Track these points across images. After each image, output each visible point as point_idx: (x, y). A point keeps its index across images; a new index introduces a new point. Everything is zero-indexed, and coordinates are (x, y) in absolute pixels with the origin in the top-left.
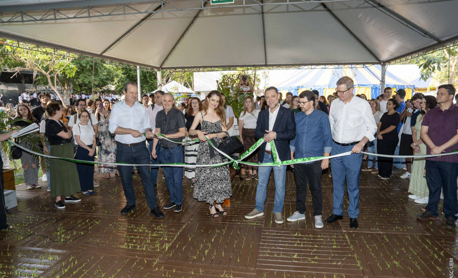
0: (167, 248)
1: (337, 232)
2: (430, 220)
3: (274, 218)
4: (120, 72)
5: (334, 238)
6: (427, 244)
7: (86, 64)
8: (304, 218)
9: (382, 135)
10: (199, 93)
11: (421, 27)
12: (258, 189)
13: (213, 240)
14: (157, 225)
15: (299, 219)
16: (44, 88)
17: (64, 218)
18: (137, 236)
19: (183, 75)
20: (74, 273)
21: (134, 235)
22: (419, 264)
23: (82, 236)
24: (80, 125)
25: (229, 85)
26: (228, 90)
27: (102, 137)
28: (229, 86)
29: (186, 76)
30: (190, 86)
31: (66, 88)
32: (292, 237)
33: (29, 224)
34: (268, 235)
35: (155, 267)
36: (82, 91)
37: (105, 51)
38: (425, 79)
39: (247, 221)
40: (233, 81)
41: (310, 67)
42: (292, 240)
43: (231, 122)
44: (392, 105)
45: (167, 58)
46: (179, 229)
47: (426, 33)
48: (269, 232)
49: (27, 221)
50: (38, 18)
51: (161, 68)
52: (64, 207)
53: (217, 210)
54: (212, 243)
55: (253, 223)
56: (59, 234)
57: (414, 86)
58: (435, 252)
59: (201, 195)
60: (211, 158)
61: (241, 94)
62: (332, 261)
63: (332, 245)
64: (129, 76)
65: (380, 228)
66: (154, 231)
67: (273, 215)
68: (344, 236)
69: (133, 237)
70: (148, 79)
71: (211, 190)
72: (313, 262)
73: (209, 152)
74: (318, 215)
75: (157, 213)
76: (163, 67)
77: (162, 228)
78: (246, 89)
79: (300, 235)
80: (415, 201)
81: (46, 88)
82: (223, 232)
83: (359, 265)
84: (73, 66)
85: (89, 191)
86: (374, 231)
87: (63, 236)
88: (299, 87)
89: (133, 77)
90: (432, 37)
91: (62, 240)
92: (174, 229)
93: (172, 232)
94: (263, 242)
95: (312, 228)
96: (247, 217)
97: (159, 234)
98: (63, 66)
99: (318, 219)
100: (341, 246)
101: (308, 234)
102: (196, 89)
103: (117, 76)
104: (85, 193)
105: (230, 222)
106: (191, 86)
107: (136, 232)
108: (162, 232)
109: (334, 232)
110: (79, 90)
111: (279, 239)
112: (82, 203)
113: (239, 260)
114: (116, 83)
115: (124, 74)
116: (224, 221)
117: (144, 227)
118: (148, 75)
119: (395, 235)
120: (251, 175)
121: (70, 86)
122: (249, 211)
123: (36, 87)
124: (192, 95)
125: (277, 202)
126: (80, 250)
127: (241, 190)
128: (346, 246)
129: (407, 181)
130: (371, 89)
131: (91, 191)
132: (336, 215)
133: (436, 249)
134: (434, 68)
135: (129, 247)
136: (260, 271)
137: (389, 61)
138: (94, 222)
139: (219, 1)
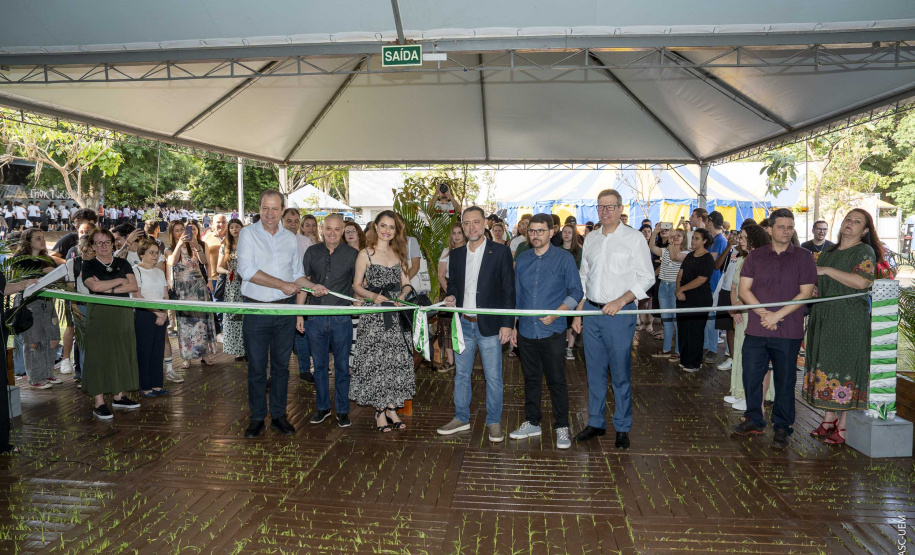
0: (301, 478)
1: (593, 455)
2: (749, 436)
3: (488, 432)
4: (201, 166)
5: (585, 464)
6: (736, 469)
7: (136, 148)
8: (539, 433)
9: (684, 292)
10: (359, 210)
11: (759, 102)
12: (457, 383)
13: (380, 467)
14: (283, 445)
15: (531, 435)
16: (45, 194)
17: (114, 434)
18: (249, 461)
19: (328, 173)
20: (144, 516)
21: (243, 461)
22: (714, 498)
23: (151, 462)
24: (140, 268)
25: (415, 198)
26: (415, 206)
27: (183, 292)
28: (416, 201)
29: (333, 175)
30: (341, 196)
31: (91, 194)
32: (515, 462)
33: (50, 445)
34: (474, 459)
35: (282, 507)
36: (121, 200)
37: (181, 130)
38: (776, 193)
39: (441, 438)
40: (424, 191)
41: (570, 165)
42: (515, 467)
43: (416, 266)
44: (701, 239)
45: (298, 144)
46: (322, 451)
47: (767, 114)
48: (477, 455)
49: (45, 440)
50: (76, 77)
51: (287, 162)
52: (111, 416)
53: (389, 420)
54: (378, 471)
55: (452, 441)
56: (108, 458)
57: (768, 203)
58: (744, 480)
59: (363, 394)
60: (385, 329)
61: (437, 216)
62: (576, 497)
63: (581, 474)
64: (220, 173)
65: (664, 448)
66: (279, 453)
67: (487, 427)
68: (603, 460)
70: (259, 181)
71: (383, 384)
72: (546, 498)
73: (382, 318)
74: (562, 426)
75: (282, 426)
76: (291, 160)
77: (291, 448)
78: (446, 207)
79: (529, 459)
80: (734, 406)
81: (50, 193)
82: (397, 455)
83: (620, 501)
84: (115, 154)
85: (155, 389)
86: (654, 452)
87: (116, 462)
88: (554, 201)
89: (227, 176)
90: (777, 120)
91: (116, 469)
92: (312, 450)
93: (310, 454)
94: (465, 469)
95: (551, 448)
96: (440, 432)
97: (287, 458)
98: (95, 154)
99: (562, 433)
100: (594, 474)
101: (544, 458)
102: (354, 202)
103: (194, 172)
104: (147, 393)
105: (412, 439)
106: (344, 196)
107: (247, 456)
108: (292, 456)
110: (115, 199)
111: (492, 465)
112: (142, 411)
113: (423, 496)
114: (191, 187)
115: (209, 169)
116: (401, 438)
117: (260, 447)
118: (257, 172)
119: (687, 458)
121: (99, 190)
122: (444, 422)
123: (28, 192)
124: (345, 214)
125: (491, 406)
126: (149, 484)
127: (432, 389)
128: (604, 474)
129: (727, 374)
131: (158, 389)
132: (593, 428)
133: (748, 476)
134: (785, 175)
135: (235, 478)
136: (458, 511)
137: (712, 159)
138: (170, 440)
139: (396, 62)
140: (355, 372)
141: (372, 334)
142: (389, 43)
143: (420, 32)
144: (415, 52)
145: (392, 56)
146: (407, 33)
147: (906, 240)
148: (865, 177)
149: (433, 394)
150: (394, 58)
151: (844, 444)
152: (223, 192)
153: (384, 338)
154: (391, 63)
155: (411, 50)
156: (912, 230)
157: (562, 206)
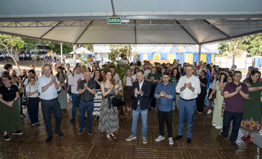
1: (176, 149)
2: (223, 140)
3: (142, 140)
5: (174, 152)
6: (221, 154)
13: (109, 155)
14: (78, 146)
16: (2, 50)
17: (22, 143)
18: (67, 154)
21: (65, 154)
23: (34, 155)
25: (115, 56)
30: (91, 49)
31: (17, 50)
32: (152, 152)
34: (139, 151)
37: (43, 36)
40: (117, 53)
42: (152, 154)
43: (118, 82)
44: (204, 73)
45: (79, 38)
46: (90, 149)
47: (222, 32)
48: (139, 149)
53: (111, 135)
54: (109, 157)
55: (131, 143)
56: (20, 154)
57: (216, 53)
60: (109, 109)
63: (173, 157)
65: (197, 145)
66: (76, 150)
67: (142, 138)
68: (179, 151)
69: (64, 155)
73: (108, 105)
76: (77, 43)
77: (80, 148)
79: (156, 151)
80: (216, 127)
81: (4, 50)
82: (114, 150)
84: (22, 41)
85: (36, 123)
86: (194, 147)
87: (22, 156)
88: (154, 52)
90: (225, 34)
92: (87, 148)
93: (86, 150)
94: (137, 156)
96: (127, 140)
97: (79, 152)
98: (16, 42)
100: (177, 157)
101: (160, 150)
102: (95, 51)
104: (33, 125)
105: (118, 143)
107: (66, 152)
108: (81, 151)
109: (174, 149)
111: (145, 154)
116: (115, 143)
117: (70, 147)
120: (128, 111)
124: (92, 55)
125: (143, 131)
128: (180, 157)
130: (193, 55)
131: (37, 123)
133: (225, 157)
134: (226, 50)
137: (203, 43)
138: (40, 145)
139: (113, 22)
140: (100, 121)
141: (105, 110)
142: (110, 16)
143: (120, 13)
144: (119, 19)
145: (111, 20)
146: (117, 13)
147: (253, 63)
148: (243, 46)
149: (123, 123)
150: (112, 21)
151: (252, 143)
152: (56, 49)
153: (109, 111)
154: (111, 23)
155: (117, 18)
156: (255, 60)
157: (156, 54)
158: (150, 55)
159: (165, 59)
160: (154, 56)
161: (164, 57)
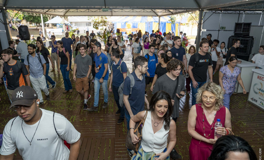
137: (161, 16)
157: (128, 23)
158: (123, 24)
159: (136, 28)
160: (126, 25)
161: (135, 25)
